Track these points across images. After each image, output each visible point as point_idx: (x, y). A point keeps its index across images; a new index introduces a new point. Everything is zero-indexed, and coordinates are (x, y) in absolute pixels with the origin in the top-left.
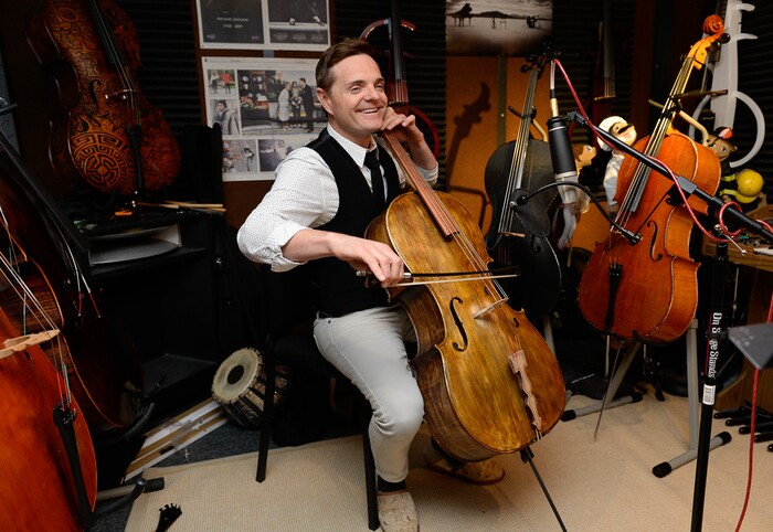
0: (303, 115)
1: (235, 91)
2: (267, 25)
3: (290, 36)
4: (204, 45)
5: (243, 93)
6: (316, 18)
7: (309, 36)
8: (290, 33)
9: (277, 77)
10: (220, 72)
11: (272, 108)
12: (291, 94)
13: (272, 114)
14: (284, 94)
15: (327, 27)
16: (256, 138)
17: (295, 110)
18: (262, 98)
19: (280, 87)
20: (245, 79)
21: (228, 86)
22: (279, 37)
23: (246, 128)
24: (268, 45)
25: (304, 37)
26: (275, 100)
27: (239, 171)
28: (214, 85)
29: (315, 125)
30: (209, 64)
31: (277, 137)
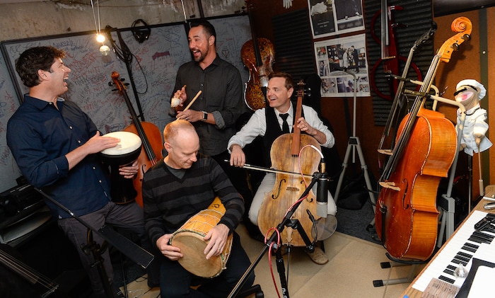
0: (354, 64)
1: (327, 55)
2: (336, 22)
3: (346, 26)
4: (315, 37)
5: (329, 57)
6: (357, 13)
7: (354, 24)
8: (346, 24)
9: (341, 47)
10: (321, 48)
11: (341, 62)
12: (348, 55)
13: (341, 66)
14: (345, 54)
15: (362, 17)
16: (336, 77)
17: (351, 62)
18: (336, 58)
19: (343, 52)
20: (329, 50)
21: (324, 54)
22: (341, 27)
23: (332, 73)
24: (338, 32)
25: (352, 25)
26: (341, 58)
27: (330, 92)
28: (319, 54)
29: (360, 69)
30: (317, 45)
31: (344, 76)
